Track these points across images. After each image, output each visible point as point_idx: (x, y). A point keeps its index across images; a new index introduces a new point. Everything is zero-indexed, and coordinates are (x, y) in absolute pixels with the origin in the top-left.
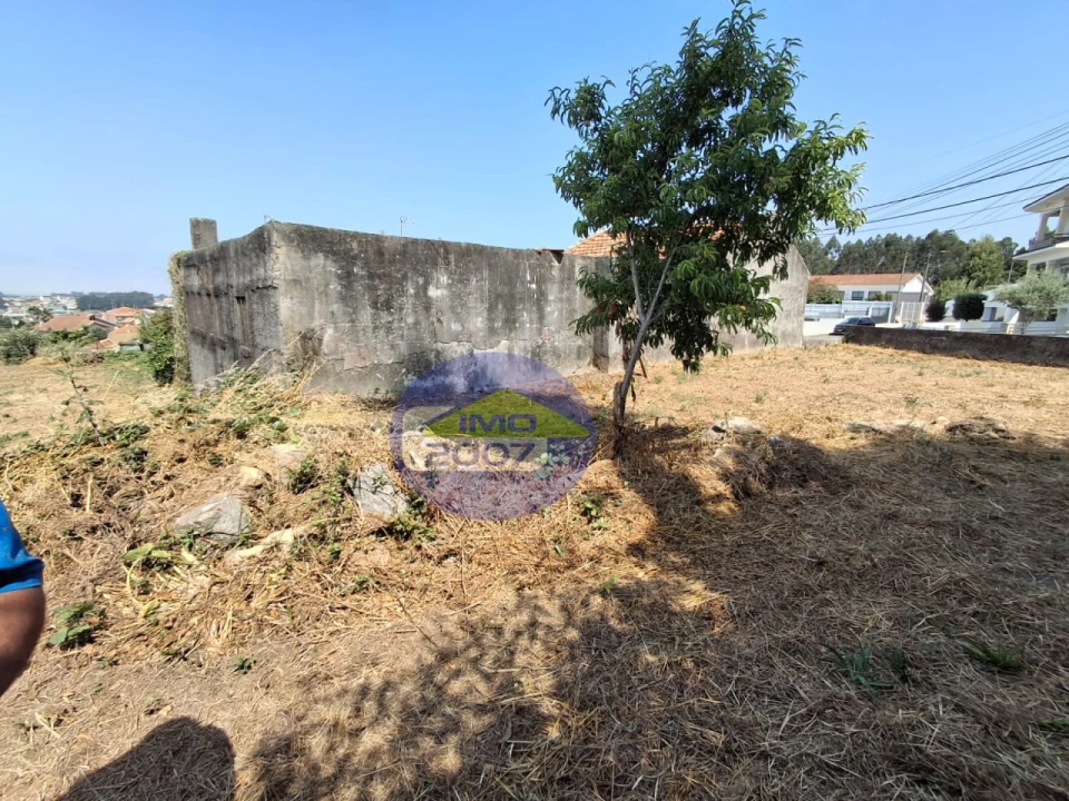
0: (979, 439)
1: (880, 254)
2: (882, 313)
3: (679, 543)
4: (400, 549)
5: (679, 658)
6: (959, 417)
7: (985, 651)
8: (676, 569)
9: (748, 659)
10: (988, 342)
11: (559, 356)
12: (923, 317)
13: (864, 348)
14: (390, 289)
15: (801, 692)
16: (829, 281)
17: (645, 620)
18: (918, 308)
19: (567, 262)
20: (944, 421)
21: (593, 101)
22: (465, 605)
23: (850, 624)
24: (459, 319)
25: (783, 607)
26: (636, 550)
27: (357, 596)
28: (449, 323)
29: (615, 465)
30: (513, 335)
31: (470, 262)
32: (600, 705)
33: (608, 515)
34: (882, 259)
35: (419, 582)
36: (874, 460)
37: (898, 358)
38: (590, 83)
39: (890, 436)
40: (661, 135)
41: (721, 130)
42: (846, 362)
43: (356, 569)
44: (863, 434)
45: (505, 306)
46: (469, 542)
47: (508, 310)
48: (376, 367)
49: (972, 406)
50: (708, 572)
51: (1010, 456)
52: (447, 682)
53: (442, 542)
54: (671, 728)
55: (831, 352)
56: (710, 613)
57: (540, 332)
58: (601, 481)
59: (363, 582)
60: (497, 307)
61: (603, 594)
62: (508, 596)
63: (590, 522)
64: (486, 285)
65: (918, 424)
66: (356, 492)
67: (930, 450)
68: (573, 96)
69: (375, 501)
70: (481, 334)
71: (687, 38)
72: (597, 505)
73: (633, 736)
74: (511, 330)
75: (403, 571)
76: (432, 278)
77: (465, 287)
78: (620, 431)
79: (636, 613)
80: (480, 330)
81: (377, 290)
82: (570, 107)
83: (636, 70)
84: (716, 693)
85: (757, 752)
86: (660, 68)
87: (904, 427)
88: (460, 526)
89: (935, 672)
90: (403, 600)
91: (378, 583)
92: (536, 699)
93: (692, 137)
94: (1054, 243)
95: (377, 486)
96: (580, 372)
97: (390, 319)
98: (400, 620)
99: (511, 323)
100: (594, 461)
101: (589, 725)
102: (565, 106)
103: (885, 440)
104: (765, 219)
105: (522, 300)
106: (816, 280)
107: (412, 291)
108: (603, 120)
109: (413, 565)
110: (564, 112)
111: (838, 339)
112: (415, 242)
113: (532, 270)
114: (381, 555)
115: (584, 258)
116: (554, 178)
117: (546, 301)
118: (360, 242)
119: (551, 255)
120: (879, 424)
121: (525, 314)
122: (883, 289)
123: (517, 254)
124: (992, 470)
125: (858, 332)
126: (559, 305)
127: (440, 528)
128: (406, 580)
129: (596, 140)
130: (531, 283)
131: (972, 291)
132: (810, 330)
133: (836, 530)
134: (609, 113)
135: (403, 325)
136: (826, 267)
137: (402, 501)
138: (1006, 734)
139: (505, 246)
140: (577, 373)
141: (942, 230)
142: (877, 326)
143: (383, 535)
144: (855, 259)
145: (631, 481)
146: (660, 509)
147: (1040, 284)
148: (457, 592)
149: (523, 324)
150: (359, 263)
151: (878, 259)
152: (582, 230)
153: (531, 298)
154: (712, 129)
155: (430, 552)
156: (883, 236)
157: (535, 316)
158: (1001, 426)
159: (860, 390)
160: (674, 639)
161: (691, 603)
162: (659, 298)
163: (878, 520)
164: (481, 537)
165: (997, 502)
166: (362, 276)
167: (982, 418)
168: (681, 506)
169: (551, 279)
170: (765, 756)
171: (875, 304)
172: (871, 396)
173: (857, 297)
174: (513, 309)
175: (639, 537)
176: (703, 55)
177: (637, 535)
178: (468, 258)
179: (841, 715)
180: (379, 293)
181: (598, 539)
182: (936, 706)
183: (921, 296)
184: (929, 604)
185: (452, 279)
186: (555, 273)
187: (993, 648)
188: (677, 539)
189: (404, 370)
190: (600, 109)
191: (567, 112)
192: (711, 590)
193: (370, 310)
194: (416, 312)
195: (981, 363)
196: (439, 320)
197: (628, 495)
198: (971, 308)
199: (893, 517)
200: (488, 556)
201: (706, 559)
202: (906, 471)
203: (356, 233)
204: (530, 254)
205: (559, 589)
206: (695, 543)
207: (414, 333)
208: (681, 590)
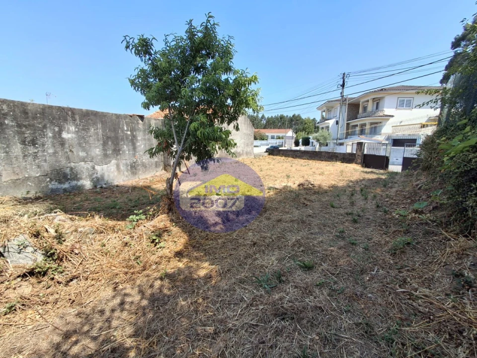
0: (307, 188)
1: (279, 122)
2: (281, 144)
3: (199, 247)
4: (40, 282)
5: (196, 299)
6: (302, 181)
7: (304, 264)
8: (197, 259)
9: (225, 290)
10: (311, 154)
11: (146, 167)
12: (293, 145)
13: (275, 157)
14: (34, 133)
15: (245, 298)
16: (263, 131)
17: (181, 286)
18: (292, 142)
19: (147, 121)
20: (297, 183)
21: (147, 46)
22: (82, 304)
23: (263, 265)
24: (84, 150)
25: (240, 265)
26: (179, 254)
27: (8, 316)
28: (77, 152)
29: (169, 217)
30: (119, 157)
31: (89, 119)
32: (157, 333)
33: (165, 240)
34: (280, 124)
35: (51, 298)
36: (275, 200)
37: (286, 160)
38: (145, 37)
39: (281, 190)
40: (180, 66)
41: (207, 68)
42: (269, 163)
43: (6, 300)
44: (272, 190)
45: (113, 143)
46: (86, 270)
47: (115, 145)
48: (28, 179)
49: (306, 177)
50: (211, 257)
51: (315, 193)
52: (70, 349)
53: (68, 273)
54: (191, 332)
55: (264, 159)
56: (211, 275)
57: (134, 155)
58: (161, 225)
59: (12, 307)
60: (108, 144)
61: (161, 279)
62: (109, 292)
63: (155, 245)
64: (100, 132)
65: (289, 184)
66: (6, 254)
67: (292, 194)
68: (136, 41)
69: (20, 258)
70: (99, 157)
71: (187, 26)
72: (159, 237)
73: (173, 342)
74: (117, 155)
75: (41, 295)
76: (65, 128)
77: (87, 133)
78: (170, 200)
79: (178, 284)
80: (98, 155)
81: (24, 134)
82: (135, 46)
83: (168, 35)
84: (212, 309)
85: (227, 329)
86: (178, 37)
87: (285, 186)
88: (80, 262)
89: (290, 276)
90: (41, 311)
91: (23, 305)
92: (123, 341)
93: (195, 69)
94: (325, 121)
95: (22, 248)
96: (158, 174)
97: (36, 151)
98: (38, 323)
99: (117, 151)
100: (159, 216)
101: (151, 344)
102: (132, 45)
103: (279, 192)
104: (228, 106)
105: (122, 140)
106: (259, 131)
107: (50, 135)
108: (153, 56)
109: (48, 290)
110: (132, 49)
111: (267, 153)
112: (51, 107)
113: (127, 125)
114: (26, 288)
115: (155, 119)
116: (129, 80)
117: (137, 140)
118: (8, 105)
119: (138, 117)
120: (277, 186)
121: (125, 147)
122: (281, 135)
123: (118, 116)
124: (310, 199)
125: (273, 151)
126: (144, 142)
127: (67, 266)
128: (44, 299)
129: (150, 64)
130: (127, 131)
131: (306, 136)
132: (257, 151)
133: (261, 229)
134: (156, 53)
135: (46, 154)
136: (262, 126)
137: (39, 255)
138: (308, 291)
139: (111, 112)
140: (156, 174)
141: (297, 114)
142: (280, 148)
143: (27, 276)
144: (271, 123)
145: (176, 223)
146: (190, 233)
147: (322, 134)
148: (78, 298)
149: (124, 152)
150: (9, 118)
151: (278, 123)
152: (146, 106)
153: (127, 138)
154: (203, 67)
155: (60, 280)
156: (279, 115)
157: (131, 147)
158: (312, 183)
159: (272, 173)
160: (194, 291)
161: (202, 273)
162: (185, 138)
163: (275, 223)
164: (94, 265)
165: (311, 210)
166: (12, 126)
167: (307, 181)
168: (200, 230)
169: (139, 130)
170: (230, 330)
171: (278, 141)
172: (276, 176)
173: (273, 138)
174: (118, 144)
175: (181, 247)
176: (196, 35)
177: (179, 247)
178: (87, 118)
179: (258, 303)
180: (26, 135)
181: (160, 253)
182: (289, 289)
183: (292, 137)
184: (289, 251)
185: (78, 128)
186: (141, 126)
187: (306, 263)
188: (198, 245)
189: (48, 179)
190: (151, 50)
191: (134, 49)
192: (212, 265)
193: (19, 146)
194: (54, 146)
195: (309, 161)
196: (71, 151)
197: (175, 230)
198: (306, 142)
199: (279, 221)
200: (98, 274)
201: (211, 252)
202: (285, 203)
203: (5, 99)
204: (125, 117)
205: (138, 282)
206: (206, 245)
207: (54, 159)
208: (199, 268)
